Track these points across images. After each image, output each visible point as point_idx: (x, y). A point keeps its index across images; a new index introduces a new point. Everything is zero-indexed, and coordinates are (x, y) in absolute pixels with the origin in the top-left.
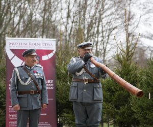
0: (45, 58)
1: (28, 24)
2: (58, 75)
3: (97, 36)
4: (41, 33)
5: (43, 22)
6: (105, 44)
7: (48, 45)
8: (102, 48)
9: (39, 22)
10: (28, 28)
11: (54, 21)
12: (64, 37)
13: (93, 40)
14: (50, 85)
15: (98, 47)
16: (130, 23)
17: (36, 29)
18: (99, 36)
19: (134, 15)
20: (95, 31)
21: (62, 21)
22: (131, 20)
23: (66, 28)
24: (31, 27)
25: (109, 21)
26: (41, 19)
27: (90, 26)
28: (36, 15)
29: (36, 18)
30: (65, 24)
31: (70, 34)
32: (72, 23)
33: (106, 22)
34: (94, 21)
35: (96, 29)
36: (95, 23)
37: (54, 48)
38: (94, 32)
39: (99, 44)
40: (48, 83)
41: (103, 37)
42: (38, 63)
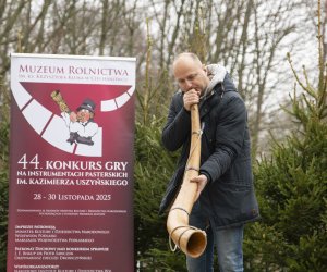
0: (108, 106)
1: (65, 18)
2: (140, 150)
3: (241, 49)
4: (98, 41)
5: (105, 13)
6: (263, 71)
7: (118, 72)
8: (255, 81)
9: (95, 12)
10: (65, 28)
11: (132, 10)
12: (156, 52)
14: (118, 175)
15: (245, 79)
17: (86, 30)
18: (248, 50)
20: (238, 37)
21: (151, 9)
23: (162, 29)
24: (74, 24)
25: (274, 12)
26: (98, 4)
27: (226, 23)
30: (161, 17)
31: (172, 45)
32: (179, 14)
33: (267, 13)
34: (234, 11)
35: (240, 31)
36: (238, 17)
37: (131, 80)
38: (234, 40)
39: (246, 71)
40: (113, 171)
41: (258, 52)
42: (91, 120)
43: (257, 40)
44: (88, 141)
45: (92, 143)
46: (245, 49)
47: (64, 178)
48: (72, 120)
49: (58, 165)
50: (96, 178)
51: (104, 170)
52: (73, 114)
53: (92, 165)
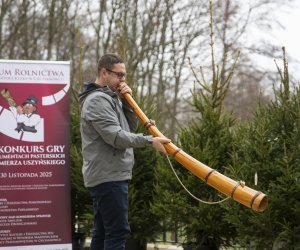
0: (48, 101)
1: (19, 24)
2: (76, 135)
3: (161, 49)
4: (47, 43)
6: (178, 67)
7: (55, 73)
8: (172, 75)
10: (19, 32)
11: (73, 18)
13: (153, 57)
14: (57, 156)
15: (164, 73)
16: (228, 23)
17: (36, 35)
19: (237, 7)
21: (88, 17)
22: (231, 17)
23: (98, 32)
25: (186, 19)
26: (45, 13)
27: (149, 28)
28: (35, 5)
29: (35, 12)
30: (96, 24)
31: (106, 45)
32: (111, 22)
34: (155, 19)
35: (159, 35)
36: (158, 23)
38: (155, 42)
40: (53, 153)
41: (175, 52)
42: (34, 112)
43: (173, 42)
44: (32, 130)
45: (35, 131)
46: (164, 49)
47: (13, 159)
48: (19, 112)
49: (8, 149)
50: (39, 159)
51: (46, 152)
52: (19, 107)
53: (35, 149)
